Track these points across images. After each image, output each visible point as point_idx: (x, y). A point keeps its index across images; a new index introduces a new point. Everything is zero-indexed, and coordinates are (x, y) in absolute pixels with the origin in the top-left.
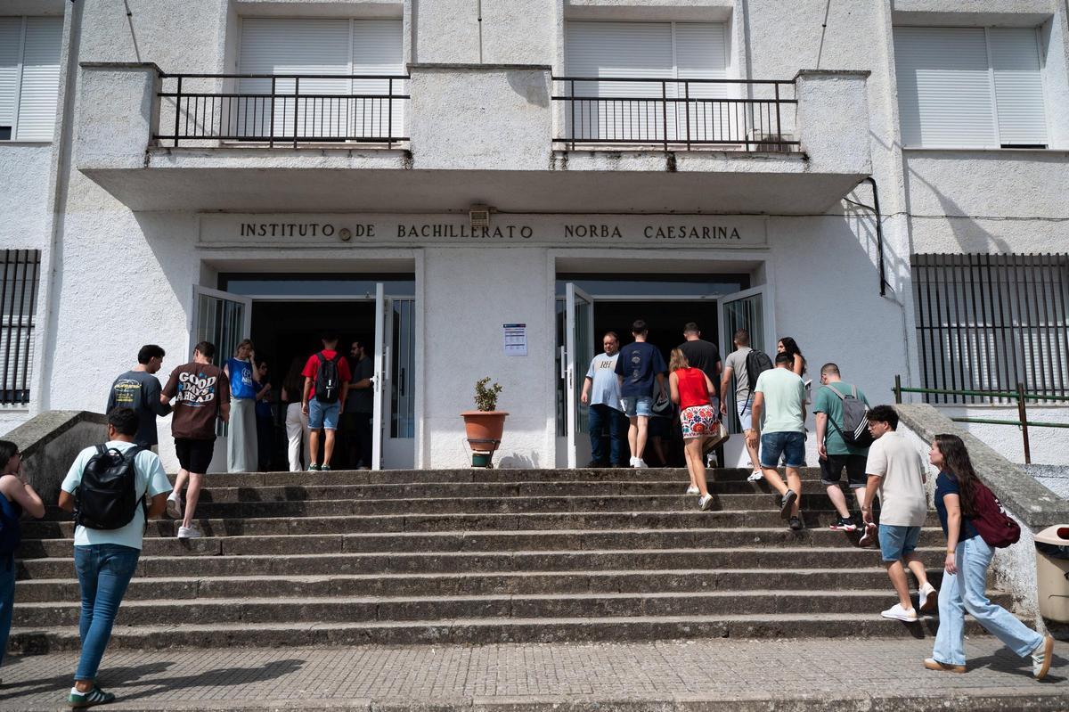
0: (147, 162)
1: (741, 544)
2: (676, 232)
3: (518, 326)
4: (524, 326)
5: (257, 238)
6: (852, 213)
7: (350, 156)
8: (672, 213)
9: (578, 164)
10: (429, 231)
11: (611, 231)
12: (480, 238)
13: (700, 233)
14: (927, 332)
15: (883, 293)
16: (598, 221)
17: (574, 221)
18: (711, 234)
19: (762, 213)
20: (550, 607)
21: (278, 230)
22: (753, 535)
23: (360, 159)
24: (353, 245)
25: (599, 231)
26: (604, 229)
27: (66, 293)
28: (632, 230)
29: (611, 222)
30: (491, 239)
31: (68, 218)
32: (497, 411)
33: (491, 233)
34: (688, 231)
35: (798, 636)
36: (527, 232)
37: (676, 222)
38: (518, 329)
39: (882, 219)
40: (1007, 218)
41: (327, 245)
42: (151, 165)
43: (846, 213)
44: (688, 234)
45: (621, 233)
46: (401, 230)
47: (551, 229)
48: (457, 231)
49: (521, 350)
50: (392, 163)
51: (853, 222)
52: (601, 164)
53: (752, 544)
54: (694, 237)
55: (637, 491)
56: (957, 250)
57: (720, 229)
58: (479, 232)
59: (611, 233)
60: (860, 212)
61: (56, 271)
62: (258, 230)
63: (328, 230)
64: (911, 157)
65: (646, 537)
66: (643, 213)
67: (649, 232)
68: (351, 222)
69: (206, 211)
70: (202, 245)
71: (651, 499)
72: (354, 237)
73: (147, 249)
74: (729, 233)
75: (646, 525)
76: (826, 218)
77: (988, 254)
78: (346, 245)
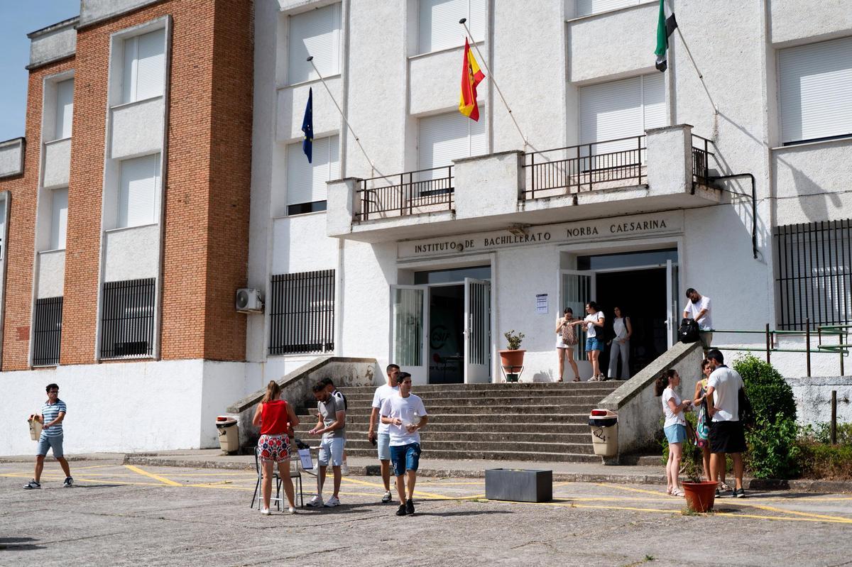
0: (351, 230)
1: (544, 421)
2: (629, 227)
3: (543, 295)
4: (546, 295)
5: (422, 253)
6: (737, 201)
7: (429, 216)
8: (627, 215)
9: (531, 207)
10: (499, 241)
11: (592, 230)
12: (524, 243)
13: (642, 226)
14: (784, 282)
15: (756, 257)
16: (584, 225)
17: (572, 226)
18: (649, 226)
19: (680, 208)
20: (435, 445)
21: (431, 247)
22: (549, 417)
23: (433, 217)
24: (464, 253)
25: (585, 232)
26: (588, 229)
27: (346, 290)
28: (603, 228)
29: (592, 224)
30: (531, 242)
31: (345, 250)
32: (519, 349)
33: (530, 238)
34: (635, 226)
35: (510, 460)
36: (548, 236)
37: (628, 220)
38: (544, 297)
39: (758, 202)
40: (846, 192)
41: (452, 254)
42: (353, 231)
43: (732, 201)
44: (635, 228)
45: (598, 230)
46: (486, 241)
47: (559, 232)
48: (513, 239)
49: (545, 310)
50: (447, 217)
51: (736, 207)
52: (541, 206)
53: (549, 421)
54: (639, 229)
55: (536, 395)
56: (807, 221)
57: (654, 222)
58: (524, 239)
59: (592, 232)
60: (744, 199)
61: (342, 280)
62: (423, 249)
63: (453, 245)
64: (780, 154)
65: (505, 417)
66: (609, 217)
67: (614, 229)
68: (462, 239)
69: (401, 241)
70: (398, 260)
71: (530, 399)
72: (465, 249)
73: (377, 264)
74: (659, 225)
75: (517, 412)
76: (719, 206)
77: (829, 221)
78: (461, 254)
